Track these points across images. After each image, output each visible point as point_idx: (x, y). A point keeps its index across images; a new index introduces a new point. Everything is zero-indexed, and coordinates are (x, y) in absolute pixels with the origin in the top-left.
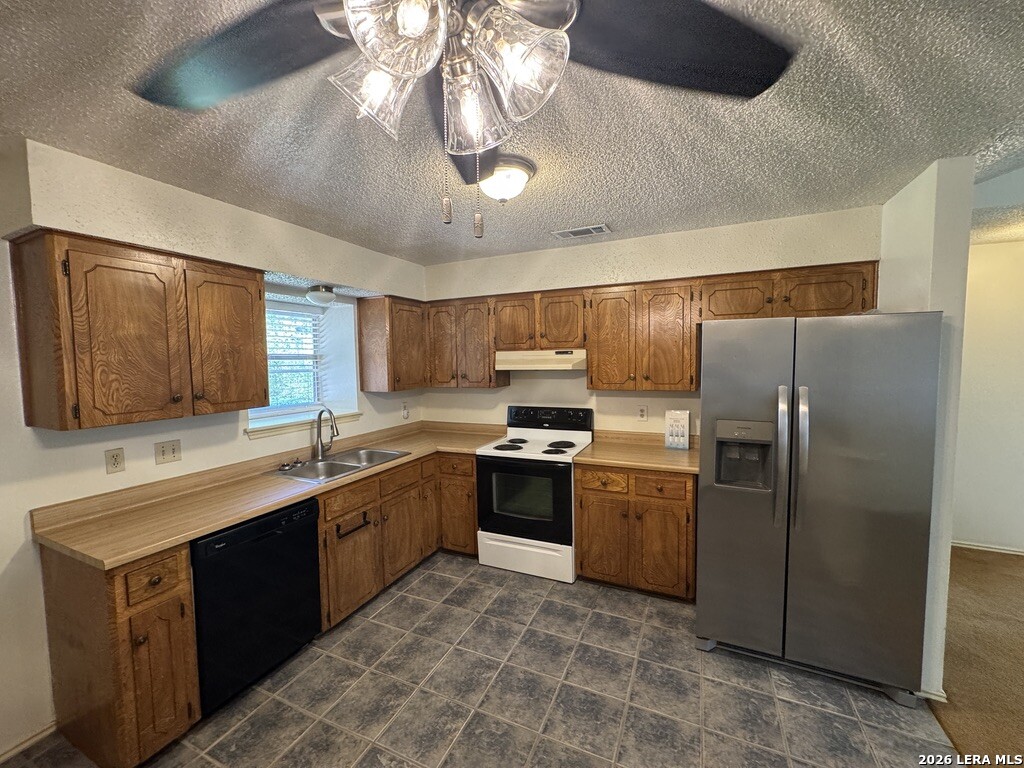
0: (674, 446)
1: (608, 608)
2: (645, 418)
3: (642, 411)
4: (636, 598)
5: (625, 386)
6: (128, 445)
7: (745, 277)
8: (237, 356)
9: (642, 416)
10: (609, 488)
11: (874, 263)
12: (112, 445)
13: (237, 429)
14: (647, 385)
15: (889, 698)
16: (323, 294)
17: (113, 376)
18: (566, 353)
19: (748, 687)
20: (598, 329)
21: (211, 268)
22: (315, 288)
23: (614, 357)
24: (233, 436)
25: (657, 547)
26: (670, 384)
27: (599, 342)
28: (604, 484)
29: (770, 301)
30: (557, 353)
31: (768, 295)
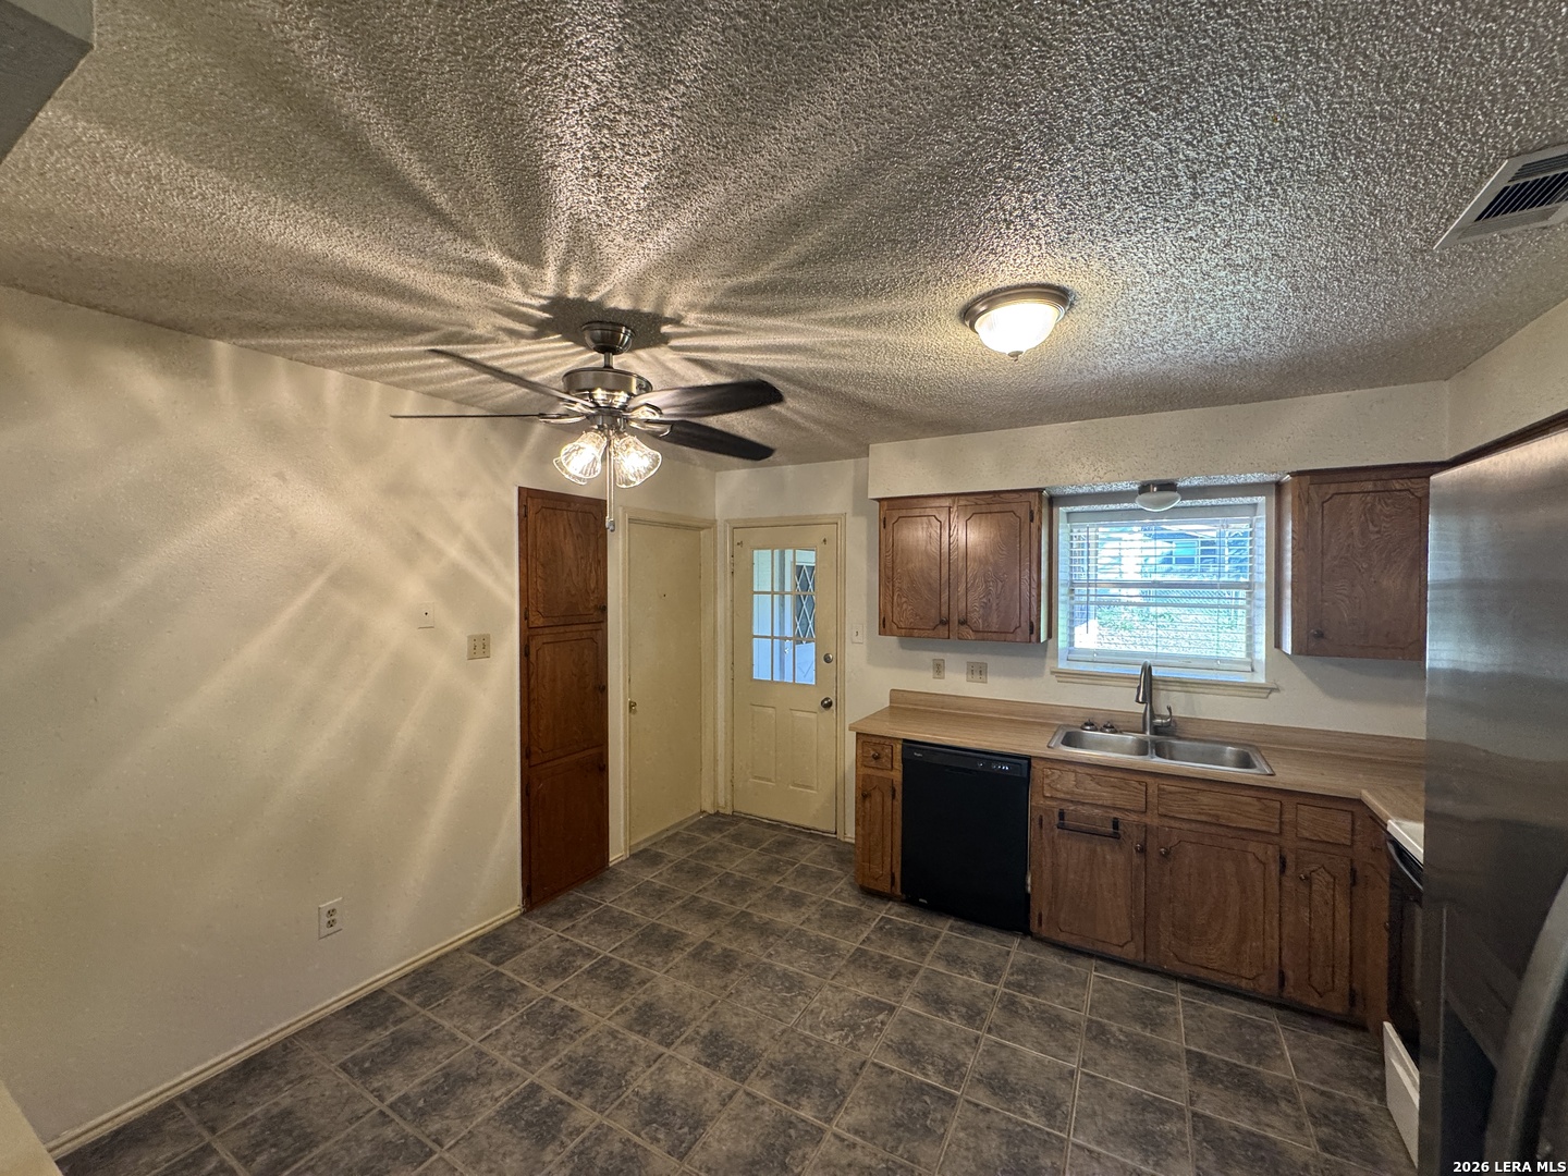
6: (950, 659)
8: (1000, 584)
12: (938, 655)
13: (1043, 667)
16: (1155, 495)
17: (904, 599)
21: (982, 500)
22: (1144, 488)
24: (1039, 673)
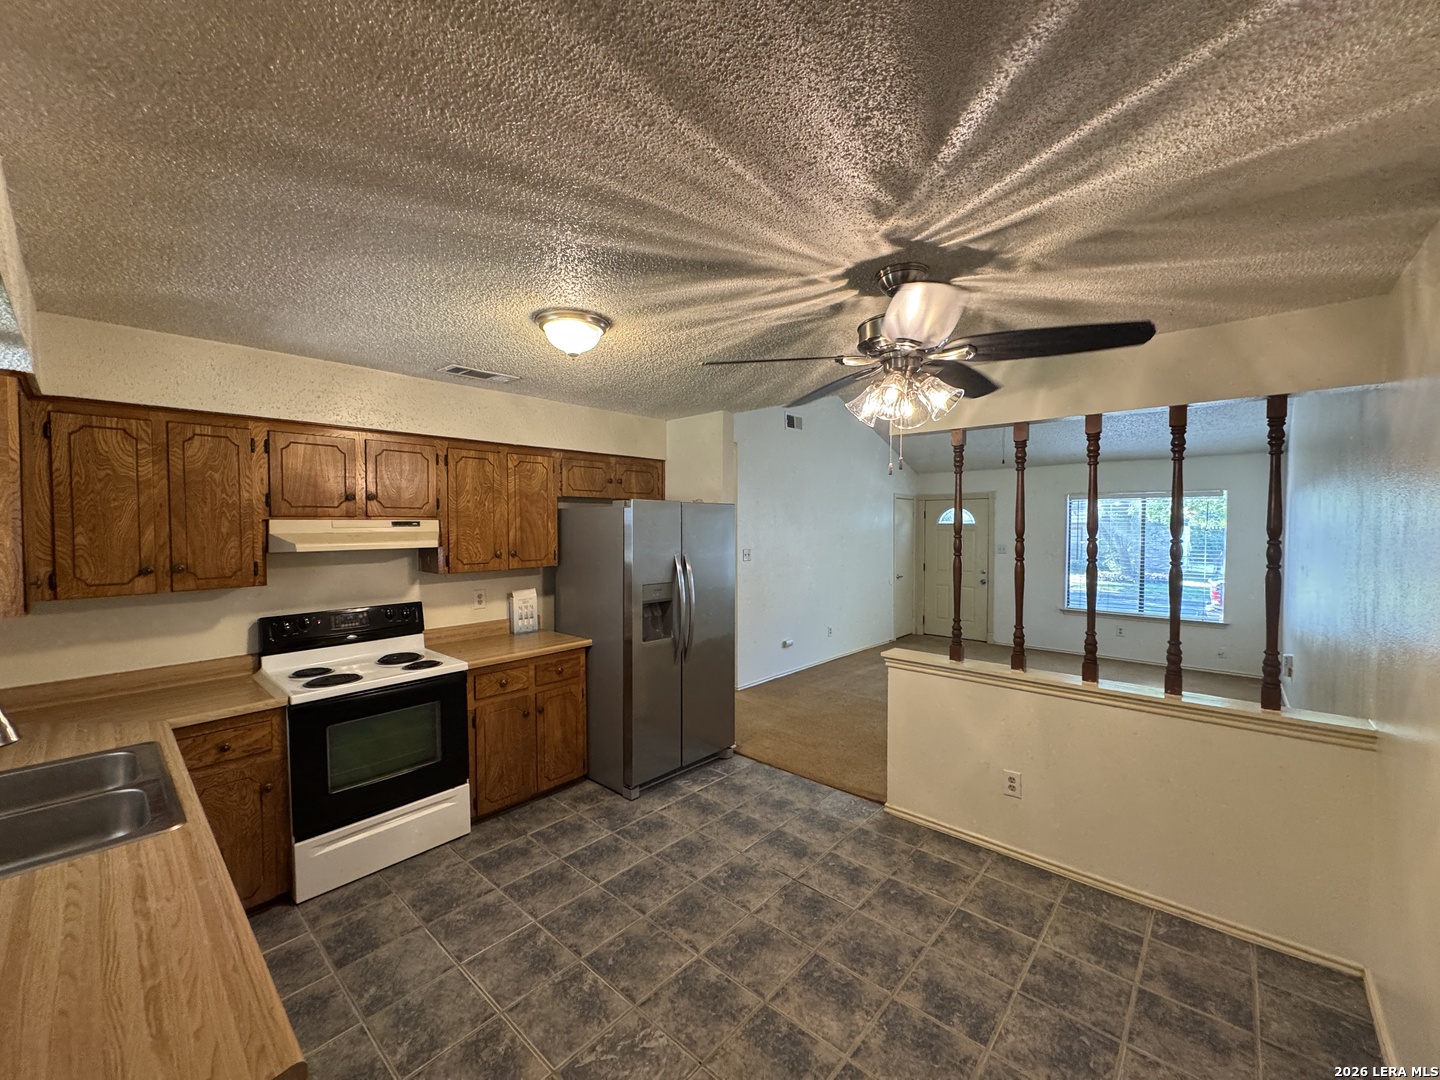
0: (523, 630)
1: (534, 825)
2: (483, 605)
3: (480, 596)
4: (542, 803)
5: (490, 566)
7: (596, 458)
9: (480, 602)
10: (509, 689)
11: (663, 462)
14: (515, 563)
15: (723, 759)
18: (409, 524)
19: (680, 798)
20: (458, 494)
23: (477, 531)
25: (558, 734)
26: (536, 560)
27: (457, 511)
28: (503, 686)
29: (610, 481)
30: (395, 524)
31: (608, 478)
